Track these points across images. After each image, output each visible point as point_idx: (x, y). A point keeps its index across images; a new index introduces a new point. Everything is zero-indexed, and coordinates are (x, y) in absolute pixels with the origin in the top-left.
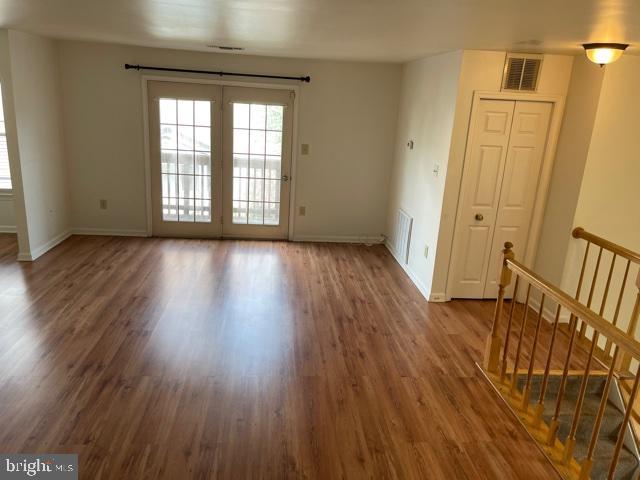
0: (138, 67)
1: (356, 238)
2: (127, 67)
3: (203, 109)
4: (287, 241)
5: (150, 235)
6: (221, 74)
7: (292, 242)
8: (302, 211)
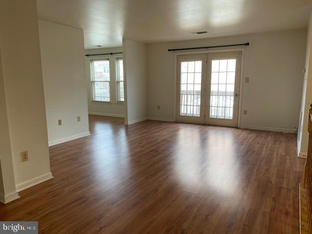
0: (174, 50)
1: (278, 128)
2: (169, 50)
3: (198, 65)
4: (237, 128)
5: (175, 121)
6: (207, 48)
7: (239, 128)
8: (245, 112)
